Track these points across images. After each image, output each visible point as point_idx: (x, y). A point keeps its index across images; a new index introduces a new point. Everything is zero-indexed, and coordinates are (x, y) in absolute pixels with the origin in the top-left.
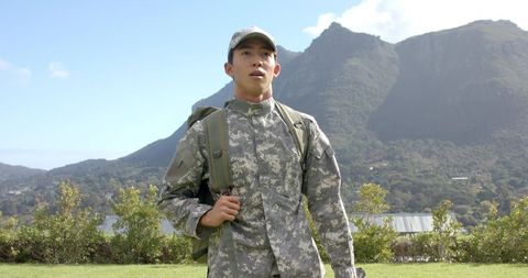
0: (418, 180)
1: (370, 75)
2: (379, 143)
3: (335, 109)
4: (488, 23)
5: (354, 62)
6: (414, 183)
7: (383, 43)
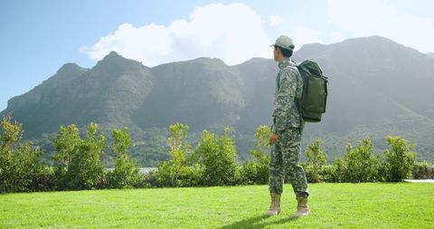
0: (163, 152)
1: (135, 87)
2: (139, 129)
3: (113, 107)
4: (207, 59)
5: (125, 77)
6: (161, 154)
7: (144, 67)
